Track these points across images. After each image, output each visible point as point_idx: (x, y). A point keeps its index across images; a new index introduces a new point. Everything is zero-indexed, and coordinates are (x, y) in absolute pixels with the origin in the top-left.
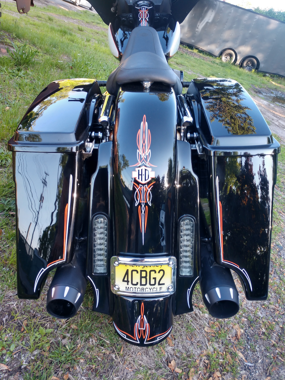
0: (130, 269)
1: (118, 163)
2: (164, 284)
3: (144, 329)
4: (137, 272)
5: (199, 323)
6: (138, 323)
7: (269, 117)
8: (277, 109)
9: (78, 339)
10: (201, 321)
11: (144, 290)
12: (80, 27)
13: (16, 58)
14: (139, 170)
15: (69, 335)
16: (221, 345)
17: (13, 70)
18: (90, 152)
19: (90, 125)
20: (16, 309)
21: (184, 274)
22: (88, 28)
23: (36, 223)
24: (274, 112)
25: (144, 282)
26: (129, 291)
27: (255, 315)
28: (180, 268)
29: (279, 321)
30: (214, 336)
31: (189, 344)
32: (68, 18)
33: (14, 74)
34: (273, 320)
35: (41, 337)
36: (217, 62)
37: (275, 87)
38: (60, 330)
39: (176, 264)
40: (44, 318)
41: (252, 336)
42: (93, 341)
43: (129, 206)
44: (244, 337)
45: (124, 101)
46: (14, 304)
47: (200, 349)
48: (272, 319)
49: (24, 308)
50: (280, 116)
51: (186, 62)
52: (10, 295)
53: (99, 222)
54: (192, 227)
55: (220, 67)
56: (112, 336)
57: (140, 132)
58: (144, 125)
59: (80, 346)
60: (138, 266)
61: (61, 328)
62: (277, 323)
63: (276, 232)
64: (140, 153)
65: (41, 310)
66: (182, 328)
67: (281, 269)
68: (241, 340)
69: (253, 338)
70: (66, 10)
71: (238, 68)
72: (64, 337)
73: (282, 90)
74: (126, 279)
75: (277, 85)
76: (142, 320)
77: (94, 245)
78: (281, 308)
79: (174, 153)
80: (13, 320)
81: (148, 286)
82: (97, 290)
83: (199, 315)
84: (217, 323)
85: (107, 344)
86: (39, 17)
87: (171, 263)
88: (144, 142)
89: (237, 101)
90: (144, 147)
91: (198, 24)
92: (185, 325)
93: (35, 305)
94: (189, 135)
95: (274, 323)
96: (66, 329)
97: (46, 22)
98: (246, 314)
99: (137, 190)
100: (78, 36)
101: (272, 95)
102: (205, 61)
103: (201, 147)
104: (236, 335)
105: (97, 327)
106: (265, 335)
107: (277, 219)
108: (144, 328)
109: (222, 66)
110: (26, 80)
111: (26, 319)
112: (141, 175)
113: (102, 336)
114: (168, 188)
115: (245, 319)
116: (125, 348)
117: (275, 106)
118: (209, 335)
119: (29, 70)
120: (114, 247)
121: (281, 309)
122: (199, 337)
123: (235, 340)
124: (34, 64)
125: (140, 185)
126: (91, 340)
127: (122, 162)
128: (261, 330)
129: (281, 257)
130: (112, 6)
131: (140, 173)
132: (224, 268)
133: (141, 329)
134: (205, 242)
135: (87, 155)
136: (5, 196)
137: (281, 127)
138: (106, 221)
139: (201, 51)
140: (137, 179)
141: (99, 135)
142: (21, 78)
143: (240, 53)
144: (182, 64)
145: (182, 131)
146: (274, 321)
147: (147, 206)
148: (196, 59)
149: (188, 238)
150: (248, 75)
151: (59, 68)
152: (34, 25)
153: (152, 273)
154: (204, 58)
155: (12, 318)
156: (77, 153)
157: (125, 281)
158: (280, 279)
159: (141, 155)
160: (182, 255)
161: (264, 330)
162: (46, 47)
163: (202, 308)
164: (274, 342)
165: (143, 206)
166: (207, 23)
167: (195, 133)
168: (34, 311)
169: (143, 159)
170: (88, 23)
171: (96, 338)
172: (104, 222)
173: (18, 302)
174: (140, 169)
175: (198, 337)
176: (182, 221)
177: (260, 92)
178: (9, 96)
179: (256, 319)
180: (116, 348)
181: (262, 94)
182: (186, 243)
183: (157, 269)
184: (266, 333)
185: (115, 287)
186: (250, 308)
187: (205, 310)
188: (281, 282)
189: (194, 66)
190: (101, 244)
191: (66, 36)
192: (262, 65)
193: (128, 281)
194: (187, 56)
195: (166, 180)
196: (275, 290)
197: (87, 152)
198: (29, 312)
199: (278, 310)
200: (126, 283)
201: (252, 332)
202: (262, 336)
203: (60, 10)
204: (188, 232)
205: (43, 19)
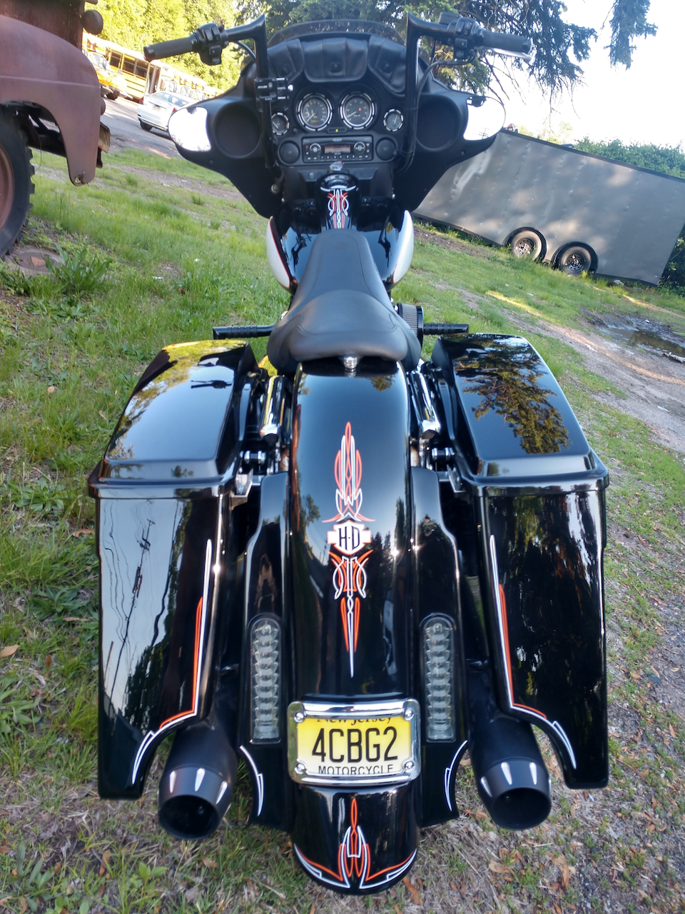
0: (327, 726)
1: (299, 511)
2: (395, 758)
3: (359, 856)
4: (342, 734)
5: (478, 853)
6: (346, 843)
7: (622, 379)
8: (641, 360)
9: (220, 889)
10: (481, 849)
11: (357, 772)
12: (197, 197)
13: (65, 278)
14: (340, 530)
15: (199, 880)
16: (525, 902)
17: (59, 305)
18: (244, 494)
19: (241, 439)
20: (88, 828)
21: (436, 737)
22: (214, 196)
23: (125, 640)
24: (634, 367)
25: (355, 756)
26: (326, 775)
27: (602, 833)
28: (428, 724)
29: (655, 848)
30: (509, 882)
31: (456, 899)
32: (170, 175)
33: (61, 313)
34: (642, 845)
35: (141, 884)
36: (501, 259)
37: (635, 310)
38: (180, 869)
39: (418, 714)
40: (145, 845)
41: (596, 880)
42: (250, 894)
43: (321, 595)
44: (576, 882)
45: (309, 393)
46: (83, 817)
47: (481, 910)
48: (638, 842)
49: (103, 824)
50: (648, 377)
51: (431, 263)
52: (73, 798)
53: (263, 632)
54: (448, 637)
55: (509, 269)
56: (290, 883)
57: (342, 455)
58: (348, 443)
59: (224, 904)
60: (342, 721)
61: (182, 867)
62: (652, 852)
63: (644, 646)
64: (342, 497)
65: (140, 828)
66: (440, 863)
67: (658, 729)
68: (570, 890)
69: (597, 886)
70: (163, 157)
71: (550, 271)
72: (190, 886)
73: (651, 315)
74: (319, 750)
75: (639, 303)
76: (354, 837)
77: (254, 680)
78: (659, 817)
79: (406, 489)
80: (82, 850)
81: (364, 762)
82: (259, 777)
83: (475, 834)
84: (517, 852)
85: (281, 900)
86: (107, 178)
87: (409, 712)
88: (349, 474)
89: (531, 378)
90: (349, 483)
91: (456, 178)
92: (445, 856)
93: (124, 818)
94: (435, 453)
95: (644, 851)
96: (194, 869)
97: (124, 188)
98: (582, 833)
99: (338, 567)
100: (193, 217)
101: (629, 328)
102: (474, 258)
103: (458, 479)
104: (560, 880)
105: (259, 863)
106: (625, 879)
107: (646, 614)
108: (358, 854)
109: (513, 268)
110: (87, 325)
111: (108, 848)
112: (346, 538)
113: (268, 882)
114: (398, 558)
115: (579, 844)
116: (319, 908)
117: (635, 355)
118: (500, 879)
119: (94, 302)
120: (294, 683)
121: (659, 820)
122: (478, 885)
123: (558, 890)
124: (103, 289)
125: (343, 557)
126: (246, 891)
127: (307, 511)
128: (614, 867)
129: (657, 701)
130: (273, 183)
131: (343, 535)
132: (518, 721)
133: (352, 856)
134: (476, 667)
135: (240, 501)
136: (55, 581)
137: (652, 401)
138: (276, 630)
139: (464, 235)
140: (337, 546)
141: (259, 457)
142: (77, 320)
143: (551, 236)
144: (424, 268)
145: (422, 447)
146: (645, 847)
147: (357, 599)
148: (454, 254)
149: (442, 659)
150: (573, 285)
151: (156, 293)
152: (97, 197)
153: (372, 734)
154: (471, 250)
155: (80, 846)
156: (221, 498)
157: (318, 754)
158: (656, 752)
159: (343, 501)
160: (430, 695)
161: (621, 866)
162: (126, 247)
163: (483, 819)
164: (644, 895)
165: (350, 598)
166: (476, 175)
167: (447, 449)
168: (123, 831)
169: (349, 506)
170: (213, 184)
171: (256, 888)
172: (273, 632)
173: (90, 812)
174: (342, 526)
175: (475, 885)
176: (428, 627)
177: (601, 324)
178: (55, 363)
179: (604, 843)
180: (299, 907)
181: (607, 327)
182: (437, 671)
183: (382, 726)
184: (627, 875)
185: (297, 766)
186: (589, 818)
187: (489, 824)
188: (659, 758)
189: (448, 271)
190: (266, 678)
191: (168, 219)
192: (602, 263)
193: (323, 754)
194: (435, 248)
195: (393, 540)
196: (646, 778)
197: (239, 494)
198: (114, 833)
199: (652, 823)
200: (320, 757)
201: (595, 872)
202: (617, 881)
203: (152, 159)
204: (441, 648)
205: (115, 183)
